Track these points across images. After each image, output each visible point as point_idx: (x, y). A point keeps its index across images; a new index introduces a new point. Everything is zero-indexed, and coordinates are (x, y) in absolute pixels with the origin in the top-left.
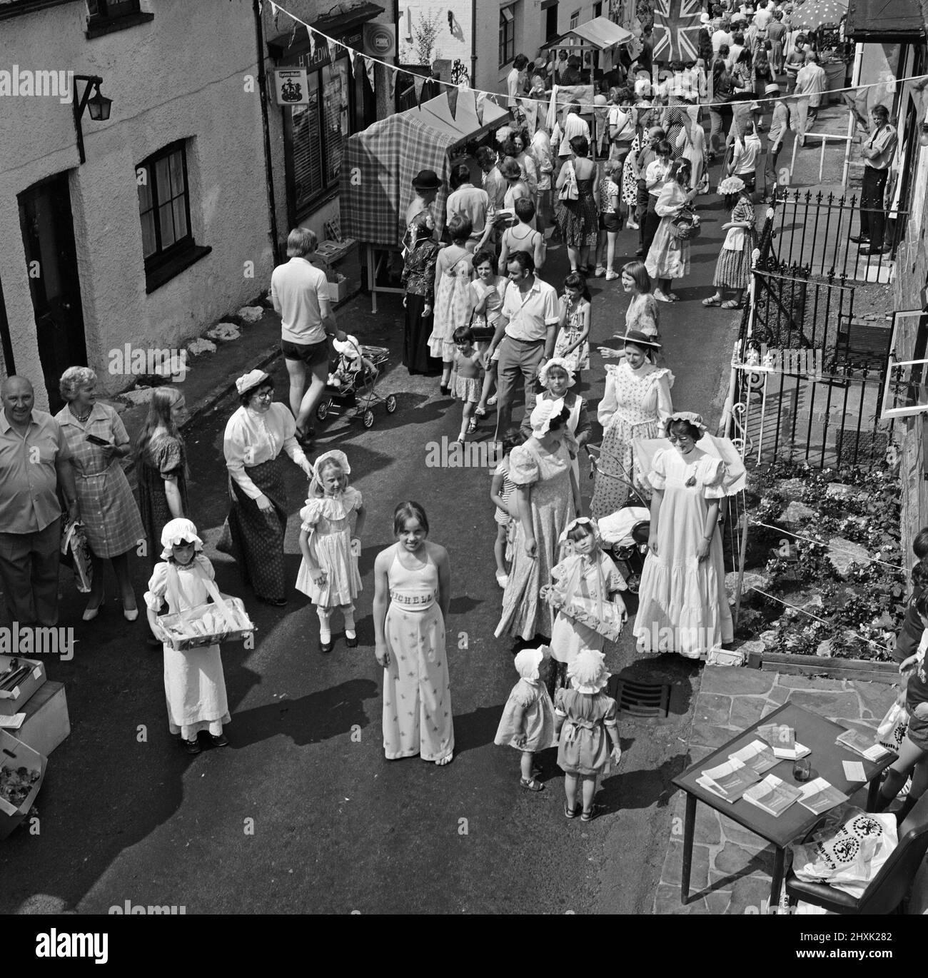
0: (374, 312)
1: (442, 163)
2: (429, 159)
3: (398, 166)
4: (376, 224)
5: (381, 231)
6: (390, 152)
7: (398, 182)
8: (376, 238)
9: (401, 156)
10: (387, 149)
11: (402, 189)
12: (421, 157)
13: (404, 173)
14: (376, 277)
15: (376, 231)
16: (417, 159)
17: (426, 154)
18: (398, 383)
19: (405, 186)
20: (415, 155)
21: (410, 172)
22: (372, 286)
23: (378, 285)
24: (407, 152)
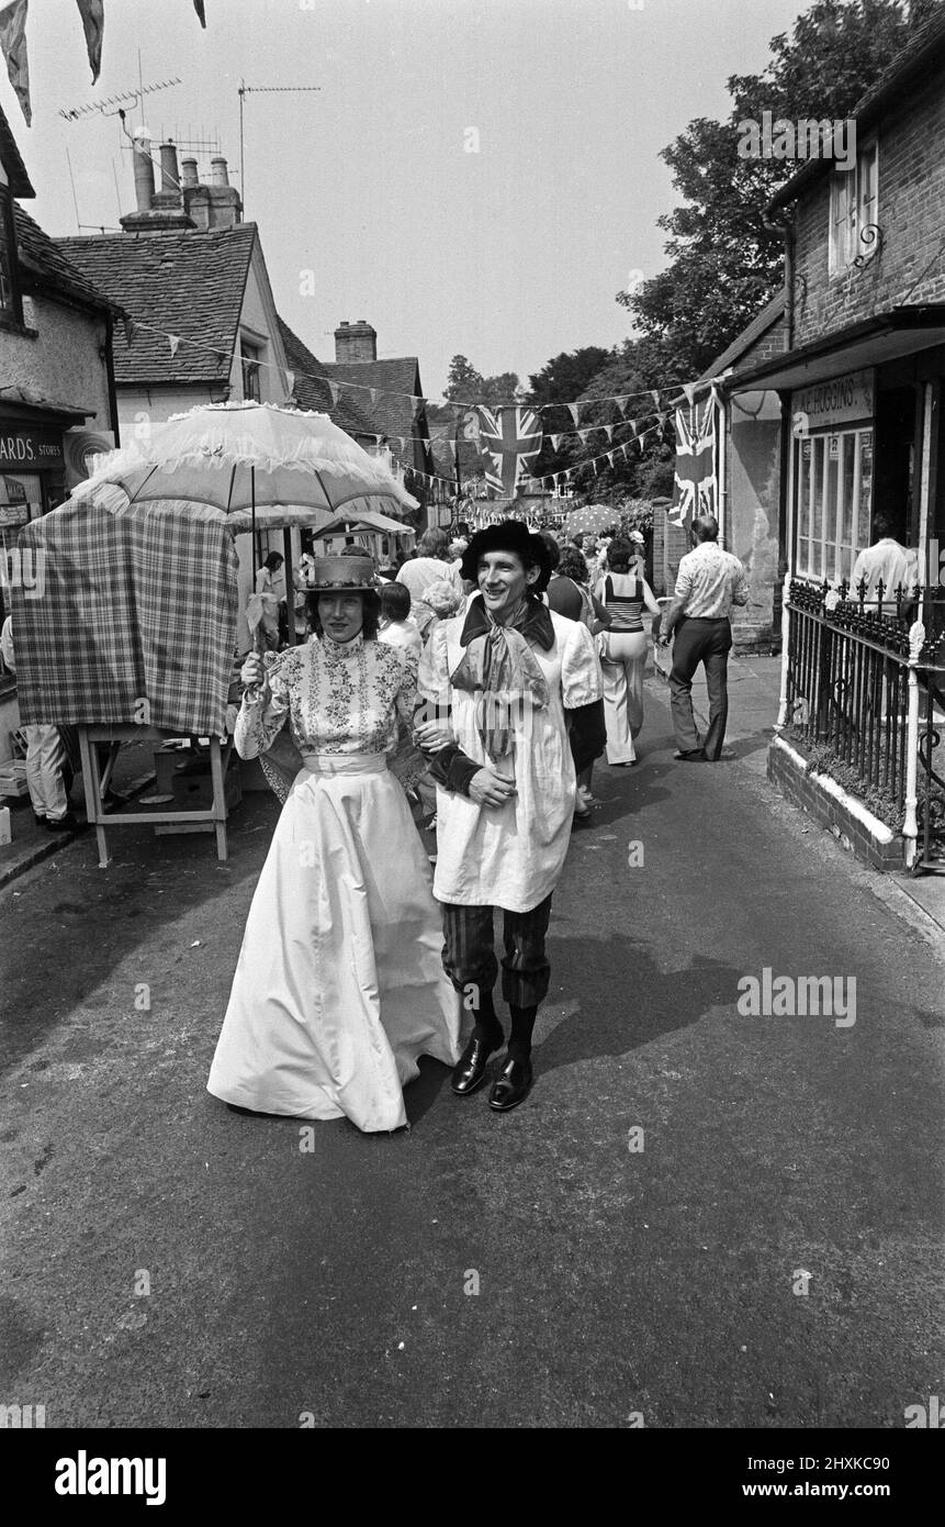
0: (103, 865)
1: (219, 550)
2: (192, 546)
3: (129, 569)
4: (95, 686)
5: (106, 699)
6: (111, 543)
7: (132, 601)
8: (97, 713)
9: (135, 548)
10: (105, 537)
11: (141, 610)
12: (175, 544)
13: (144, 580)
14: (101, 796)
15: (96, 699)
16: (167, 550)
17: (184, 537)
18: (167, 1014)
19: (148, 605)
20: (162, 542)
21: (155, 575)
22: (94, 813)
23: (107, 812)
24: (145, 538)
